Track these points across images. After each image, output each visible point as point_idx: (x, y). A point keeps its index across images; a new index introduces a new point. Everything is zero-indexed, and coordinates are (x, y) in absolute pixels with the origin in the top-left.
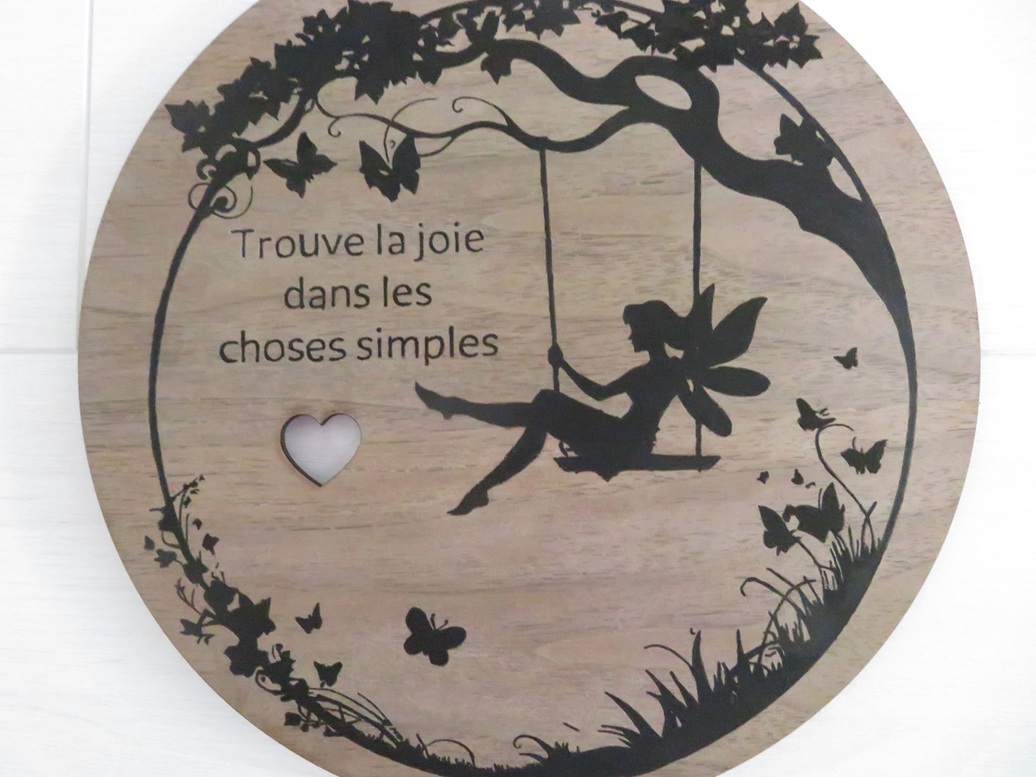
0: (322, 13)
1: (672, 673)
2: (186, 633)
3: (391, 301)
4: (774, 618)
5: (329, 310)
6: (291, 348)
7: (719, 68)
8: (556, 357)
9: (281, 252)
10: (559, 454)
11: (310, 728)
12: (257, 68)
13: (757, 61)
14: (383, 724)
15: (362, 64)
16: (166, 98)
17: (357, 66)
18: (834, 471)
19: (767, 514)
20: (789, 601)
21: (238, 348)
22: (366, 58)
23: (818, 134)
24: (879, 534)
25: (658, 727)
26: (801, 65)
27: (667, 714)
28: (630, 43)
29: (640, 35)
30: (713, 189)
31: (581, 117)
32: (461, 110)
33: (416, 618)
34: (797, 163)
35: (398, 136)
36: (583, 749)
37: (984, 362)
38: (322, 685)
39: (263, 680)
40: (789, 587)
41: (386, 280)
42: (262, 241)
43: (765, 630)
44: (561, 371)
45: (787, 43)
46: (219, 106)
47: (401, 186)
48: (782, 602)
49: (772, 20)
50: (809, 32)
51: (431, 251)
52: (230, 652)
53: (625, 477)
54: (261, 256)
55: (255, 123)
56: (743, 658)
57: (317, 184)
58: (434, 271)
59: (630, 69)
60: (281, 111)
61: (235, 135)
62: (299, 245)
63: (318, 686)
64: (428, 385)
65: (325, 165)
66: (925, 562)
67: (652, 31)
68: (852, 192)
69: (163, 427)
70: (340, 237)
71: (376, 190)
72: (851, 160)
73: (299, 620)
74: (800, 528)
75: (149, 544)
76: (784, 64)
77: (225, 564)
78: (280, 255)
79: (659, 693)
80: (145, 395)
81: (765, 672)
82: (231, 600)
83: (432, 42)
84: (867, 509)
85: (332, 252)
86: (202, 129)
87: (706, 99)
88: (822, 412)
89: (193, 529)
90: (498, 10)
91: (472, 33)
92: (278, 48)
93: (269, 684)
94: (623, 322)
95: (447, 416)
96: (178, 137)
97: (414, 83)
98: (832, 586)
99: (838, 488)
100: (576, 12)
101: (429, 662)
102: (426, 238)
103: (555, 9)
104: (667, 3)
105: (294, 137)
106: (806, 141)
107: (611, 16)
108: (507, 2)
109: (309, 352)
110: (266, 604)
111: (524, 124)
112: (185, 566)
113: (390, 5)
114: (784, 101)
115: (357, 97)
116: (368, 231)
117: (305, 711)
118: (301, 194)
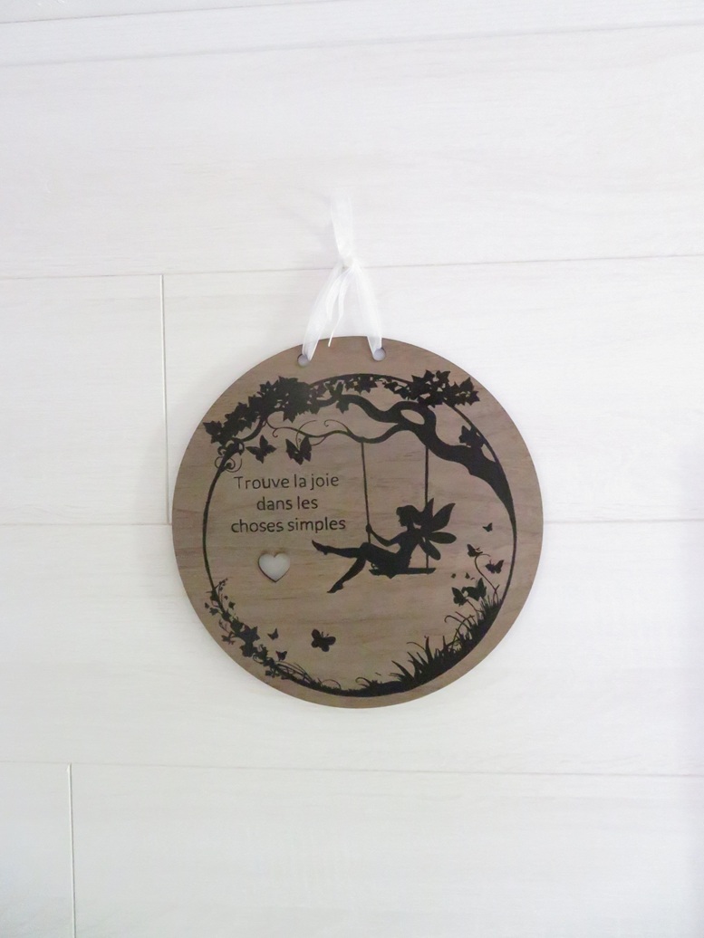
0: (268, 383)
1: (417, 653)
2: (224, 641)
3: (301, 507)
4: (458, 631)
5: (276, 511)
6: (261, 526)
7: (436, 406)
8: (369, 529)
9: (255, 486)
10: (371, 568)
11: (276, 676)
12: (241, 407)
13: (451, 404)
14: (305, 674)
15: (286, 405)
16: (203, 420)
17: (283, 406)
18: (482, 573)
19: (455, 591)
20: (464, 624)
21: (239, 526)
22: (287, 403)
23: (477, 434)
24: (500, 597)
25: (413, 674)
26: (471, 404)
27: (416, 669)
28: (398, 396)
29: (403, 392)
31: (380, 428)
32: (328, 426)
33: (316, 634)
34: (468, 446)
35: (302, 437)
36: (383, 682)
37: (545, 526)
38: (280, 660)
39: (256, 658)
40: (464, 619)
41: (298, 498)
42: (247, 482)
43: (454, 636)
44: (371, 535)
46: (226, 423)
47: (304, 459)
48: (461, 625)
49: (459, 384)
50: (475, 389)
51: (317, 486)
52: (242, 648)
53: (398, 577)
54: (247, 488)
55: (242, 431)
56: (446, 647)
57: (268, 458)
58: (317, 494)
59: (399, 407)
60: (253, 426)
61: (233, 436)
62: (263, 484)
64: (317, 541)
65: (271, 449)
66: (518, 608)
67: (408, 390)
68: (491, 458)
69: (209, 558)
70: (279, 480)
71: (293, 460)
72: (491, 445)
73: (270, 635)
74: (468, 596)
75: (207, 606)
76: (464, 404)
77: (238, 613)
78: (255, 488)
79: (412, 660)
80: (201, 545)
81: (454, 652)
82: (241, 628)
83: (315, 396)
84: (495, 588)
85: (276, 486)
86: (219, 434)
87: (431, 419)
88: (478, 549)
89: (224, 600)
90: (343, 382)
91: (332, 391)
92: (250, 398)
93: (258, 660)
94: (396, 515)
95: (326, 553)
96: (209, 437)
97: (308, 413)
98: (481, 618)
99: (484, 580)
100: (376, 382)
102: (315, 480)
103: (367, 381)
104: (414, 377)
105: (258, 437)
106: (472, 437)
107: (391, 384)
108: (346, 378)
109: (269, 528)
110: (255, 629)
111: (354, 432)
112: (222, 615)
113: (297, 379)
114: (463, 420)
115: (284, 420)
116: (291, 478)
117: (273, 670)
118: (262, 462)
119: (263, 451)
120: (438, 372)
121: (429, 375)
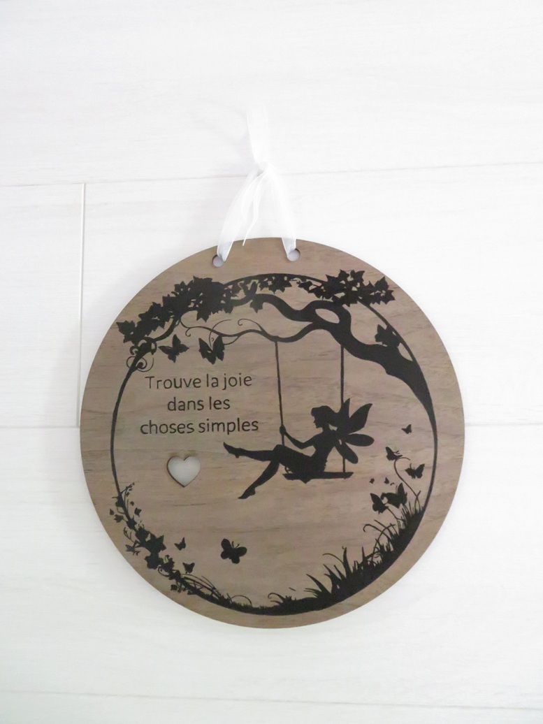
0: (183, 283)
1: (335, 566)
2: (128, 551)
3: (213, 407)
4: (378, 541)
5: (187, 411)
6: (171, 427)
7: (351, 305)
8: (283, 431)
9: (166, 386)
10: (285, 472)
11: (182, 591)
12: (155, 307)
13: (366, 302)
14: (213, 589)
15: (199, 305)
16: (117, 319)
17: (197, 306)
18: (402, 477)
19: (374, 497)
20: (384, 534)
21: (149, 427)
22: (201, 302)
23: (393, 333)
24: (422, 504)
25: (329, 589)
26: (386, 303)
27: (333, 584)
28: (313, 295)
29: (317, 292)
30: (350, 358)
31: (293, 327)
32: (242, 325)
33: (225, 543)
34: (385, 345)
35: (215, 336)
36: (298, 599)
37: (467, 429)
38: (186, 573)
39: (161, 570)
40: (384, 528)
41: (210, 398)
42: (158, 381)
43: (374, 546)
46: (139, 323)
47: (217, 358)
48: (381, 535)
49: (373, 284)
50: (389, 289)
51: (230, 386)
52: (147, 558)
53: (313, 482)
54: (158, 388)
55: (155, 330)
56: (365, 559)
57: (181, 357)
58: (231, 394)
59: (312, 306)
60: (165, 326)
61: (146, 336)
62: (174, 384)
63: (184, 573)
64: (229, 443)
65: (184, 348)
66: (442, 516)
67: (323, 290)
68: (408, 357)
69: (117, 462)
70: (191, 380)
71: (206, 360)
72: (408, 344)
73: (176, 544)
75: (112, 512)
76: (379, 303)
77: (143, 521)
78: (166, 388)
79: (329, 574)
80: (109, 447)
81: (375, 565)
82: (147, 537)
83: (229, 295)
84: (417, 494)
85: (187, 386)
86: (132, 333)
87: (346, 318)
88: (397, 452)
89: (130, 506)
90: (257, 281)
91: (246, 291)
92: (164, 298)
93: (164, 572)
94: (311, 415)
95: (237, 457)
96: (122, 336)
97: (222, 313)
98: (402, 527)
99: (404, 485)
100: (290, 282)
102: (227, 380)
103: (281, 281)
104: (328, 277)
105: (171, 336)
106: (389, 336)
107: (305, 283)
108: (261, 277)
109: (179, 429)
110: (162, 538)
111: (268, 330)
112: (127, 522)
113: (211, 279)
114: (379, 319)
115: (198, 319)
116: (203, 376)
117: (179, 584)
118: (174, 361)
119: (176, 350)
120: (353, 272)
121: (343, 275)
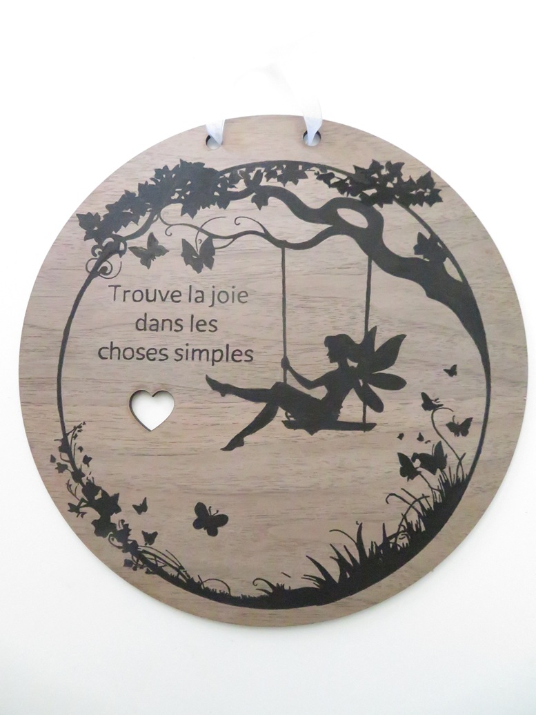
0: (166, 167)
1: (345, 547)
2: (70, 511)
3: (195, 329)
4: (404, 517)
5: (160, 333)
6: (138, 352)
7: (385, 205)
8: (285, 364)
9: (136, 298)
11: (138, 569)
12: (128, 197)
13: (406, 202)
14: (180, 569)
15: (186, 196)
16: (76, 211)
17: (183, 198)
18: (441, 434)
19: (402, 458)
20: (414, 508)
21: (109, 350)
22: (188, 193)
23: (438, 244)
24: (467, 471)
25: (336, 577)
26: (431, 205)
27: (341, 570)
28: (335, 190)
29: (341, 186)
30: (378, 272)
31: (307, 230)
32: (239, 224)
33: (200, 509)
34: (426, 260)
35: (204, 237)
36: (293, 588)
38: (146, 544)
39: (113, 539)
40: (413, 500)
41: (192, 317)
42: (125, 292)
43: (399, 523)
44: (288, 372)
45: (423, 193)
46: (105, 216)
47: (204, 265)
48: (409, 509)
49: (415, 180)
50: (435, 187)
51: (218, 302)
52: (95, 523)
53: (322, 433)
54: (124, 300)
55: (125, 226)
56: (386, 540)
57: (157, 262)
58: (218, 313)
59: (334, 204)
60: (140, 220)
61: (114, 233)
62: (146, 296)
64: (213, 377)
65: (162, 251)
66: (492, 489)
67: (347, 184)
68: (457, 277)
69: (64, 394)
70: (168, 292)
71: (190, 267)
72: (457, 259)
73: (134, 506)
74: (421, 466)
76: (421, 205)
77: (96, 472)
78: (135, 301)
79: (337, 558)
80: (56, 375)
81: (399, 548)
82: (97, 494)
83: (225, 186)
84: (460, 457)
85: (163, 300)
86: (96, 228)
87: (377, 223)
88: (436, 400)
89: (78, 452)
90: (263, 170)
91: (247, 182)
92: (140, 186)
93: (116, 542)
94: (324, 346)
95: (223, 395)
96: (83, 232)
97: (214, 209)
98: (439, 499)
99: (444, 444)
100: (306, 172)
101: (207, 534)
102: (216, 294)
103: (294, 171)
104: (356, 168)
106: (431, 247)
107: (325, 177)
108: (268, 165)
109: (148, 355)
110: (117, 496)
111: (273, 233)
112: (72, 473)
113: (204, 164)
114: (420, 225)
115: (182, 214)
116: (184, 289)
117: (135, 559)
118: (149, 267)
119: (151, 253)
120: (389, 163)
121: (376, 166)
